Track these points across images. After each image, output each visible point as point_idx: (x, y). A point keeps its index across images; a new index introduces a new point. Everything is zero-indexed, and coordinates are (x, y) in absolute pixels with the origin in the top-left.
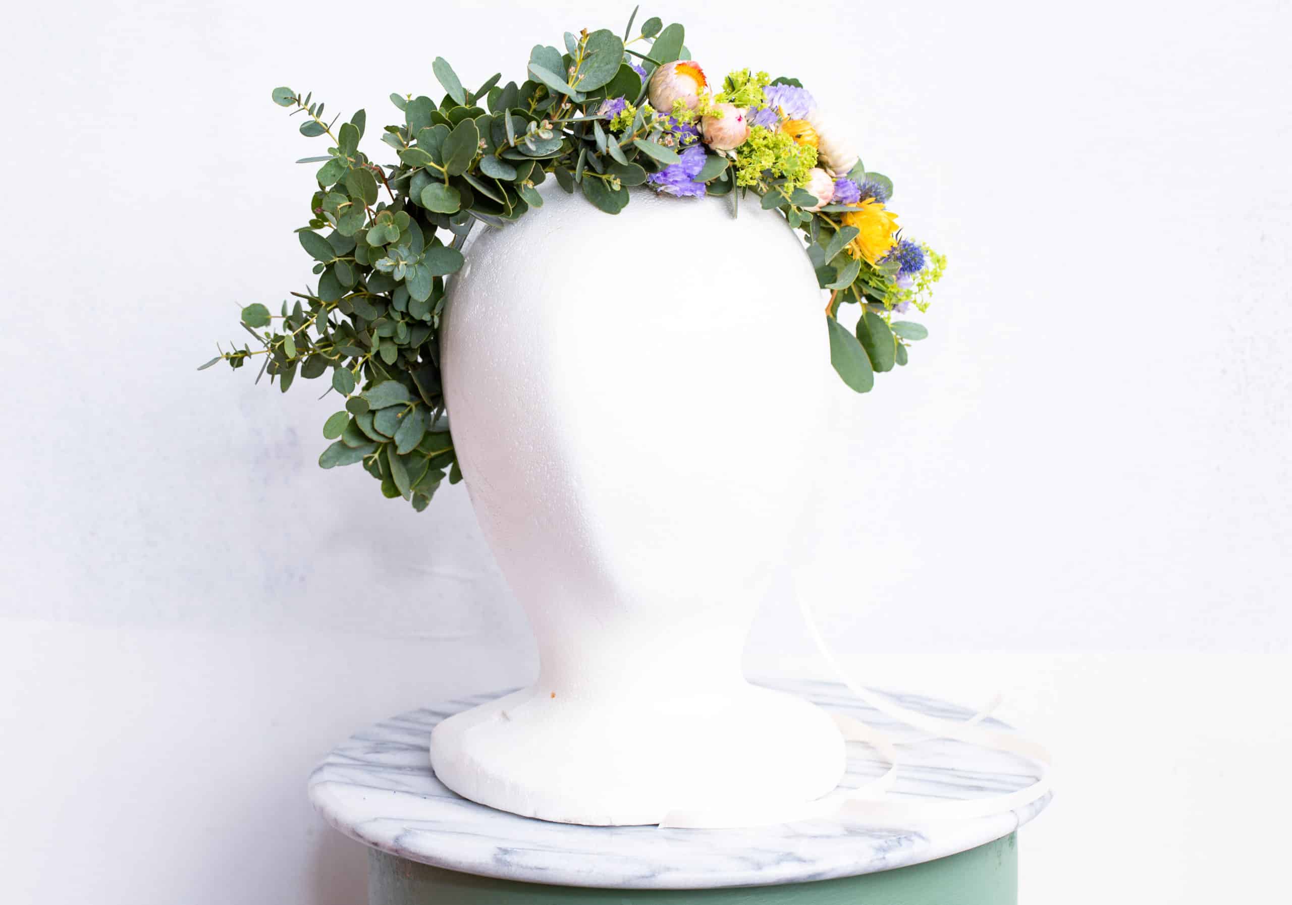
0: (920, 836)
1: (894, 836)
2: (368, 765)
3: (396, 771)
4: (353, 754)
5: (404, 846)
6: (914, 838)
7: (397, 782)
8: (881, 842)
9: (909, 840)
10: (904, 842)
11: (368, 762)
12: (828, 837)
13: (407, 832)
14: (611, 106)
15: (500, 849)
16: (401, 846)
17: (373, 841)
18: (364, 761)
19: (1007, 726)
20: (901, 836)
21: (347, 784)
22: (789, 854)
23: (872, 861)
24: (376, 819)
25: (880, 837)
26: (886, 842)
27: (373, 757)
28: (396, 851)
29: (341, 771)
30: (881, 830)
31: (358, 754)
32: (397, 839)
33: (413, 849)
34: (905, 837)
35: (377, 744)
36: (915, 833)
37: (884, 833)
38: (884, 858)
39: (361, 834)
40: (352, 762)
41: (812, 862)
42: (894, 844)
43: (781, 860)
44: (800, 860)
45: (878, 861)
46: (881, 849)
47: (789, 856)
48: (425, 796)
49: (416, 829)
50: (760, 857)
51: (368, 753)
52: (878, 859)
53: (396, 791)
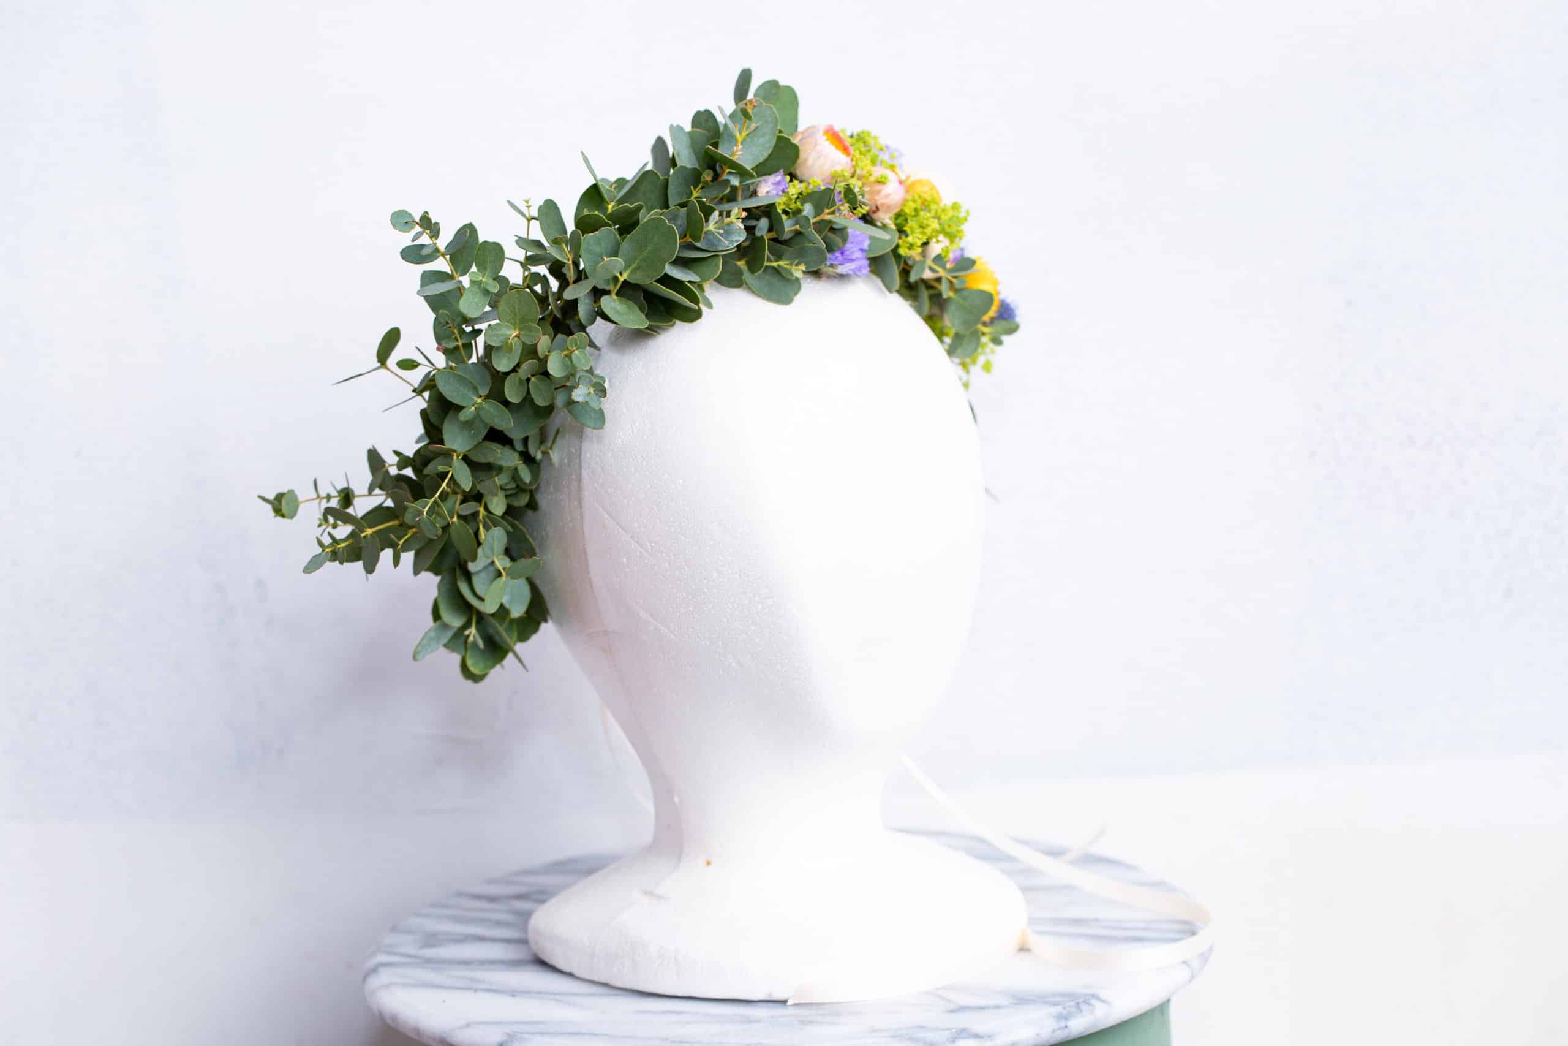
0: (1098, 998)
1: (1071, 1001)
2: (428, 962)
4: (403, 950)
6: (1094, 1002)
7: (472, 980)
9: (1089, 1004)
10: (1084, 1007)
11: (429, 959)
12: (997, 1007)
13: (513, 1036)
14: (773, 184)
18: (421, 958)
19: (1129, 867)
20: (1081, 1001)
22: (963, 1030)
23: (1054, 1031)
24: (468, 1025)
25: (1056, 1004)
26: (1065, 1008)
27: (429, 952)
29: (401, 970)
30: (1054, 995)
31: (412, 951)
34: (1084, 1002)
35: (427, 937)
36: (1093, 996)
37: (1058, 999)
38: (1066, 1027)
40: (404, 960)
41: (990, 1037)
42: (1073, 1010)
43: (956, 1038)
44: (977, 1036)
45: (1059, 1031)
46: (1060, 1017)
47: (963, 1033)
48: (513, 993)
49: (522, 1033)
50: (930, 1036)
51: (422, 947)
52: (1059, 1029)
53: (476, 990)
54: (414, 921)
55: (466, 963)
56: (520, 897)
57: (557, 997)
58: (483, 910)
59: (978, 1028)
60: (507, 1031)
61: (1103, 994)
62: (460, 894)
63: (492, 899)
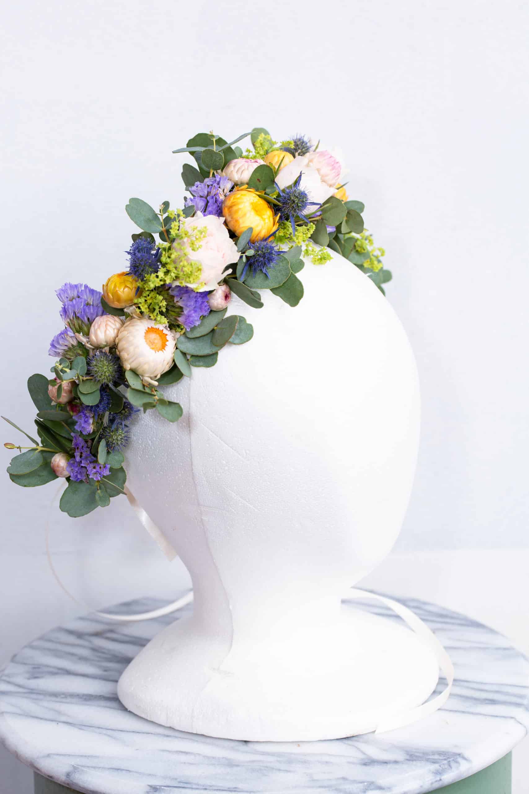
0: (463, 757)
1: (445, 760)
2: (32, 693)
3: (54, 699)
4: (18, 680)
5: (75, 781)
6: (460, 760)
7: (57, 711)
8: (436, 766)
9: (457, 761)
10: (453, 763)
11: (32, 689)
12: (396, 762)
13: (75, 769)
15: (151, 786)
16: (71, 781)
17: (48, 774)
18: (29, 689)
19: (492, 631)
20: (452, 759)
21: (20, 715)
22: (372, 783)
23: (432, 783)
24: (49, 757)
25: (434, 762)
26: (440, 766)
27: (34, 683)
28: (68, 784)
29: (13, 700)
30: (433, 753)
31: (22, 681)
32: (68, 775)
33: (81, 784)
35: (34, 668)
36: (460, 755)
37: (436, 757)
38: (440, 780)
39: (39, 768)
41: (389, 789)
42: (446, 766)
43: (367, 790)
44: (380, 788)
45: (437, 783)
46: (438, 773)
47: (372, 785)
48: (82, 726)
49: (82, 766)
50: (348, 787)
51: (29, 679)
52: (436, 781)
53: (58, 722)
54: (29, 652)
55: (55, 695)
56: (97, 634)
57: (109, 732)
58: (73, 645)
59: (381, 782)
60: (73, 763)
61: (467, 754)
62: (61, 629)
63: (80, 635)
